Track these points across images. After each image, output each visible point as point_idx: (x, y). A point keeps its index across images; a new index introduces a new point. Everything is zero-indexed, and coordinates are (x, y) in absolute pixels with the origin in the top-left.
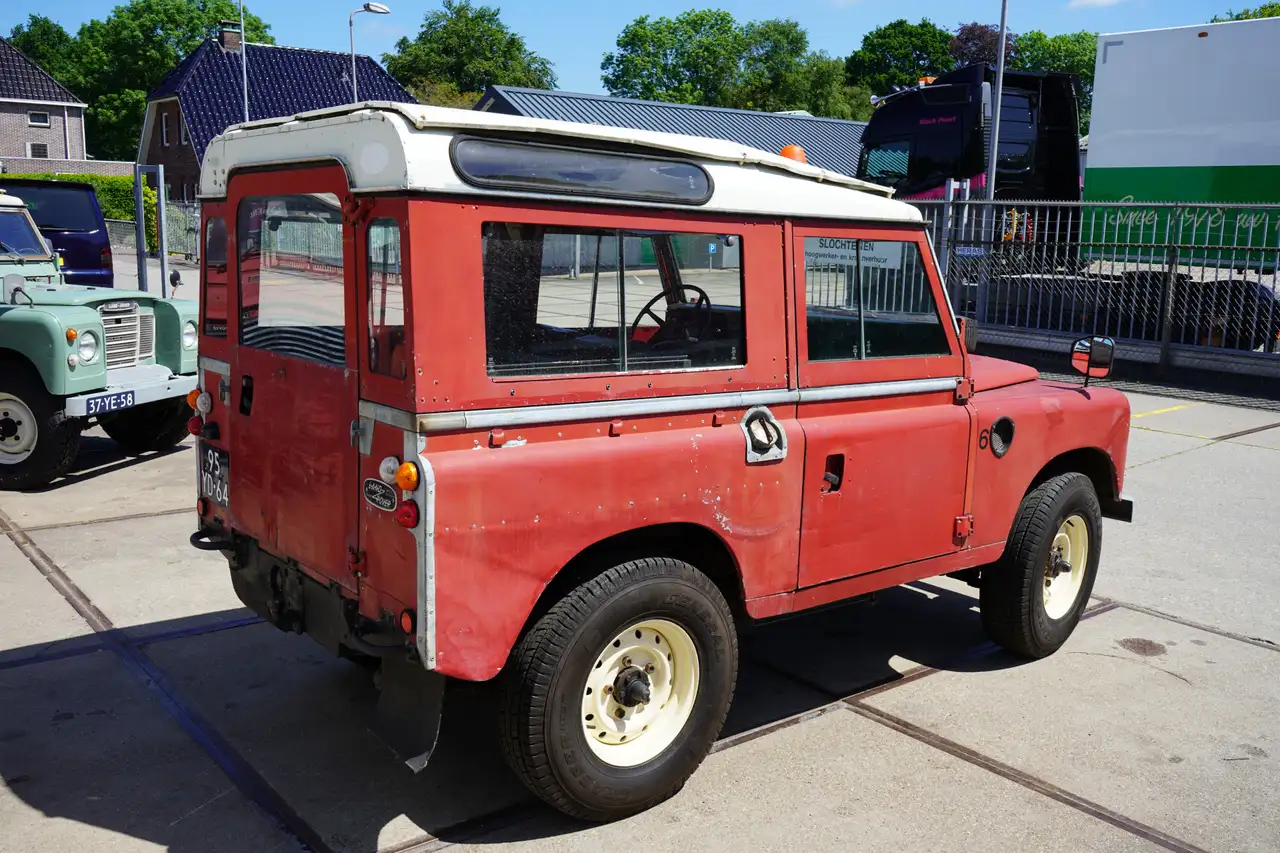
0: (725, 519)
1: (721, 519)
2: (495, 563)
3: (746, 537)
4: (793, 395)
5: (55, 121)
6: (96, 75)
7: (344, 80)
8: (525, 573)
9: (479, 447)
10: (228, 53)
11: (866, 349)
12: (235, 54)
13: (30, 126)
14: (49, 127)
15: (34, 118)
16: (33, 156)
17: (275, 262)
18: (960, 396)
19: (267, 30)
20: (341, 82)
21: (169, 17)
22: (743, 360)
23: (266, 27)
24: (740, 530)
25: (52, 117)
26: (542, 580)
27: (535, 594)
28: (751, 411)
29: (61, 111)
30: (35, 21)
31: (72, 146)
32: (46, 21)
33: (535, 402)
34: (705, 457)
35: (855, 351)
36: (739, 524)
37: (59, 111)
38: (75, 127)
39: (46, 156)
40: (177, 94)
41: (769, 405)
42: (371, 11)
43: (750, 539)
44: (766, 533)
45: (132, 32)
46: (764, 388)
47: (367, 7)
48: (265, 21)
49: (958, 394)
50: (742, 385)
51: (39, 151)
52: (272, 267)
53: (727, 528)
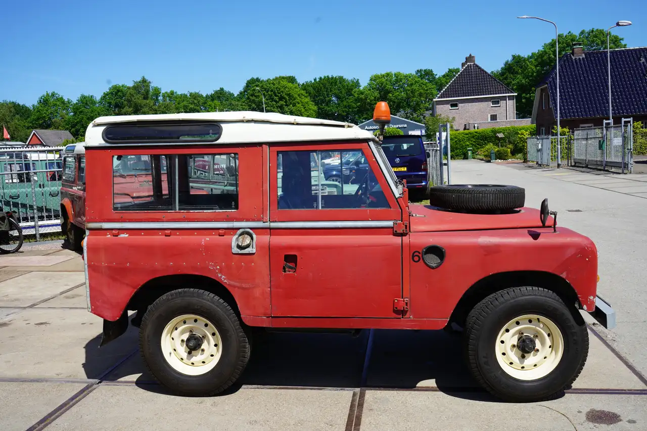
0: (223, 277)
1: (221, 277)
2: (114, 279)
3: (237, 287)
4: (267, 225)
5: (502, 103)
6: (531, 78)
7: (641, 62)
8: (127, 285)
9: (109, 236)
10: (575, 59)
11: (322, 204)
12: (579, 59)
13: (492, 107)
14: (500, 106)
15: (494, 103)
16: (491, 120)
17: (573, 164)
18: (396, 231)
19: (621, 41)
20: (640, 63)
21: (567, 44)
22: (237, 208)
23: (621, 40)
24: (232, 283)
25: (501, 102)
26: (134, 288)
27: (131, 293)
28: (241, 231)
29: (505, 98)
30: (514, 57)
31: (509, 114)
32: (519, 56)
33: (131, 221)
34: (208, 248)
35: (315, 205)
36: (230, 280)
37: (504, 98)
38: (511, 105)
39: (496, 120)
40: (547, 83)
41: (251, 229)
42: (620, 25)
43: (239, 288)
44: (248, 287)
45: (549, 55)
46: (248, 220)
47: (618, 24)
48: (620, 37)
49: (394, 230)
50: (235, 219)
51: (494, 117)
52: (571, 166)
53: (225, 281)
